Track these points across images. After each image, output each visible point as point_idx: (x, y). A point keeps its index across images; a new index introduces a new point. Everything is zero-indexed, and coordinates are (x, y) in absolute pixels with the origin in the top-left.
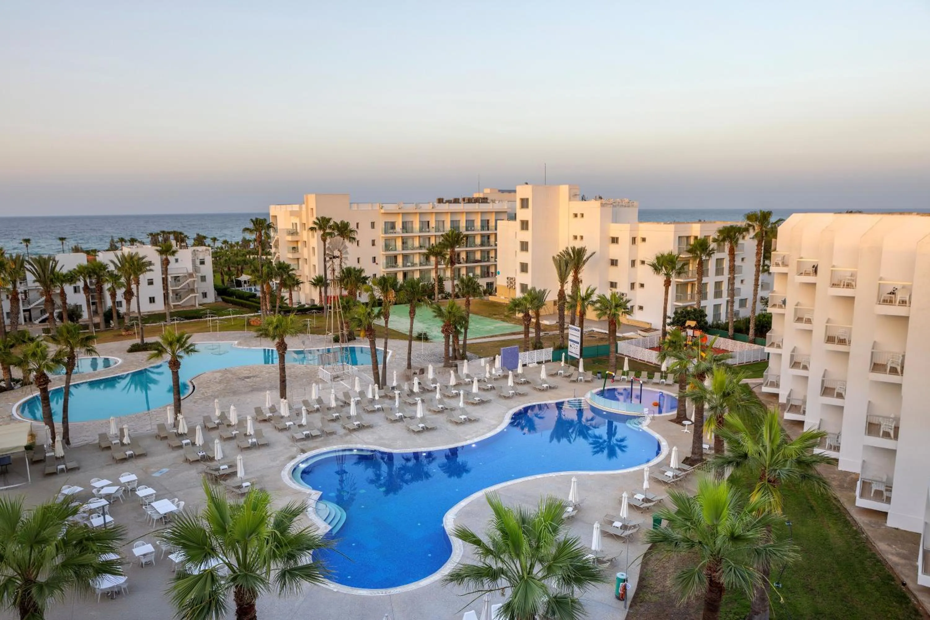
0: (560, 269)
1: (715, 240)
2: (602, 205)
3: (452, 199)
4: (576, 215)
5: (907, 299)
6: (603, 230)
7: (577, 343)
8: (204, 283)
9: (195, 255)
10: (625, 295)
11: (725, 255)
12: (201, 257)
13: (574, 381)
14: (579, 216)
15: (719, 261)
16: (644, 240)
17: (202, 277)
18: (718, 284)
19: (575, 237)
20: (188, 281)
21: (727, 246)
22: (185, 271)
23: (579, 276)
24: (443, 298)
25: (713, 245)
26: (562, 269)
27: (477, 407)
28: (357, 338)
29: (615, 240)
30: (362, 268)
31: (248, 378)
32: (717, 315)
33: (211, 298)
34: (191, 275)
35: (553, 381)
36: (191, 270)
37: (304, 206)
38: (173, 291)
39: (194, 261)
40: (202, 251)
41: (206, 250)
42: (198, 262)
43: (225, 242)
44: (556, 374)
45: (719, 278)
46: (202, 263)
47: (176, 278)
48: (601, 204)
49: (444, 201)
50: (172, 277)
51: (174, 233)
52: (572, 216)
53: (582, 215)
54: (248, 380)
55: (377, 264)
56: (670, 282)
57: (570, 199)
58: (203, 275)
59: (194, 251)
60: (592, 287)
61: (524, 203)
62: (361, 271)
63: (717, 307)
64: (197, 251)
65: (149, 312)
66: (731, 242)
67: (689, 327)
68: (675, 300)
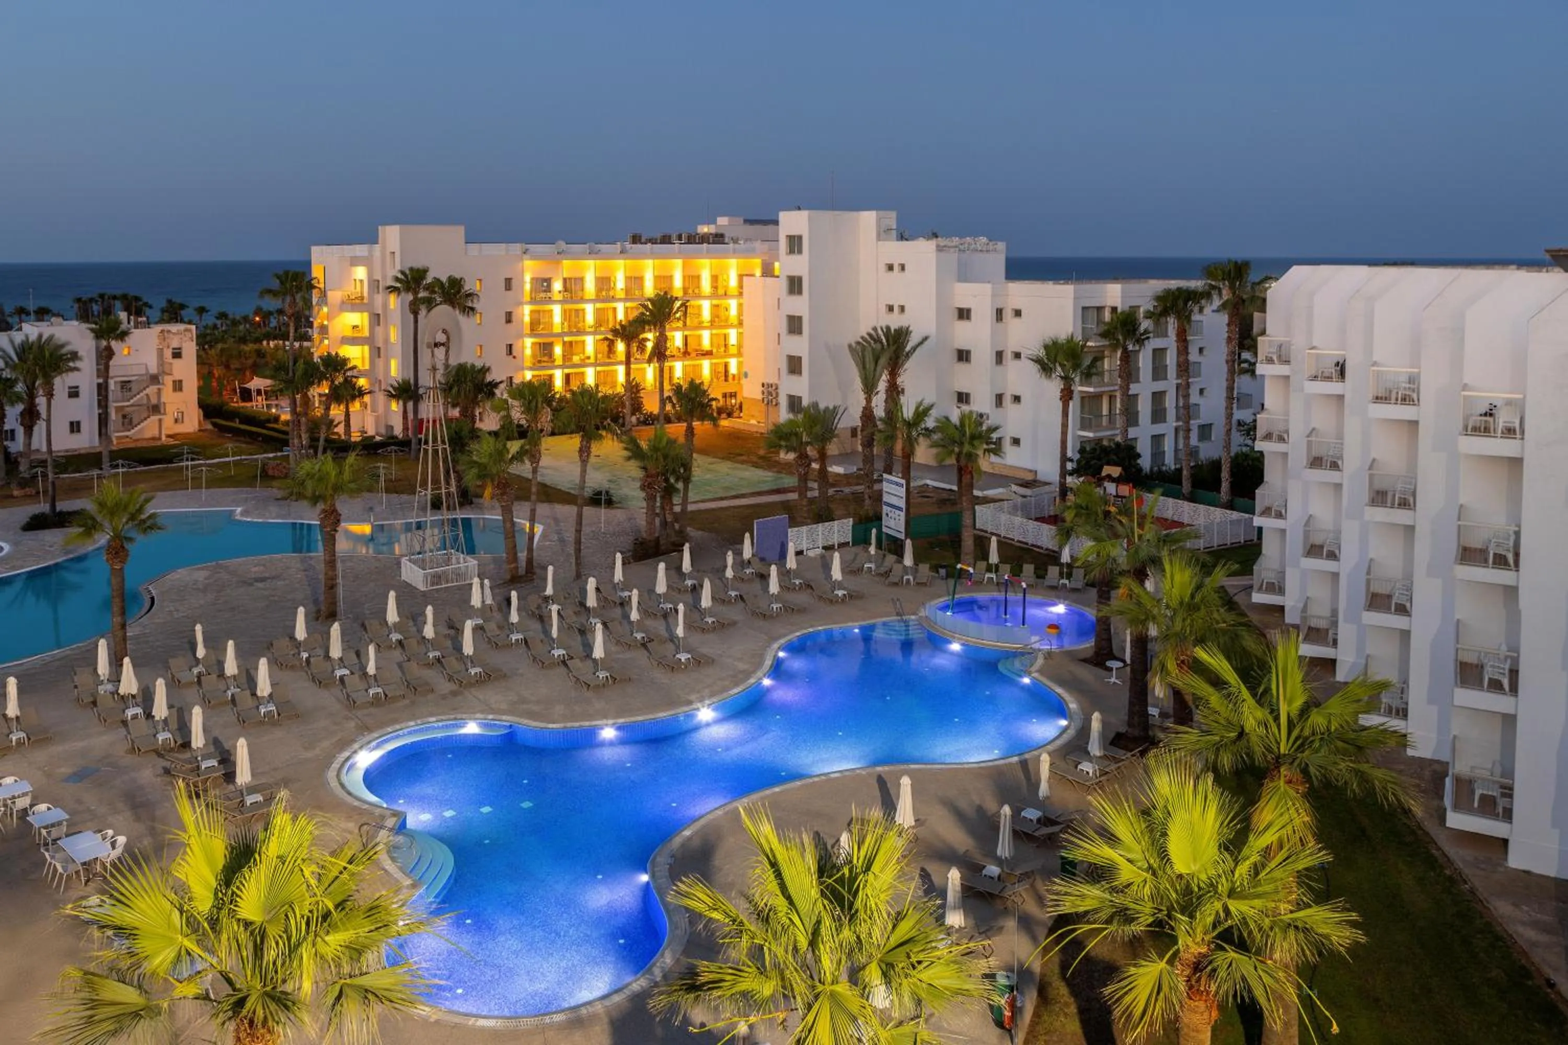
0: (864, 367)
1: (1149, 315)
2: (940, 249)
3: (658, 236)
4: (890, 268)
5: (1517, 426)
6: (942, 295)
7: (900, 509)
8: (178, 395)
9: (164, 339)
10: (985, 417)
11: (1170, 342)
12: (175, 344)
13: (896, 584)
14: (896, 268)
15: (1159, 354)
16: (1018, 313)
17: (174, 382)
18: (1158, 397)
19: (891, 309)
20: (147, 390)
21: (1172, 324)
22: (144, 372)
23: (899, 381)
24: (639, 423)
25: (1145, 324)
26: (868, 366)
27: (710, 637)
28: (474, 500)
29: (964, 314)
30: (487, 365)
31: (262, 580)
32: (1157, 454)
33: (192, 422)
34: (154, 379)
35: (855, 583)
36: (153, 370)
37: (377, 247)
38: (118, 409)
39: (160, 352)
40: (178, 333)
41: (186, 330)
42: (168, 353)
43: (223, 316)
44: (860, 570)
45: (1159, 386)
46: (177, 354)
47: (125, 385)
48: (938, 246)
49: (643, 240)
50: (115, 382)
51: (124, 297)
52: (883, 268)
53: (903, 267)
54: (260, 585)
55: (514, 357)
56: (1072, 392)
57: (879, 238)
58: (178, 378)
59: (162, 331)
60: (927, 403)
61: (795, 244)
62: (485, 370)
63: (1157, 440)
64: (169, 331)
65: (67, 451)
66: (1179, 318)
67: (1110, 478)
68: (1079, 426)
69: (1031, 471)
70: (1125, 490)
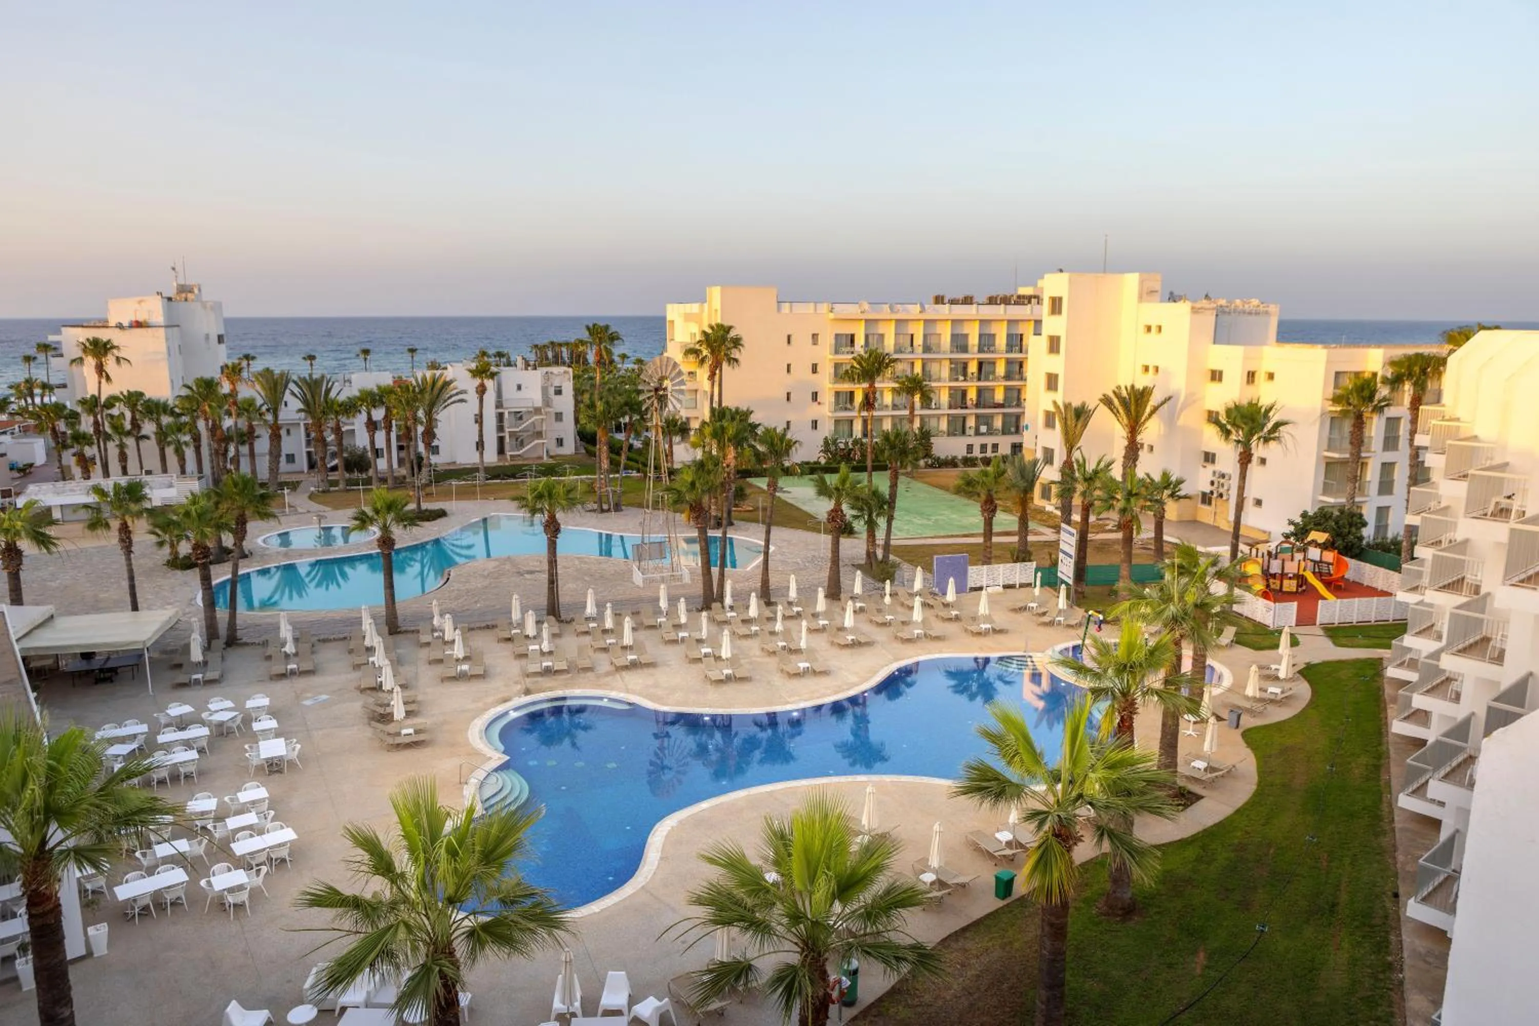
0: (1066, 423)
1: (1385, 381)
2: (1195, 311)
3: (961, 297)
4: (1149, 329)
6: (1193, 356)
7: (1070, 556)
8: (559, 424)
9: (548, 380)
10: (1227, 477)
11: (1401, 410)
12: (557, 383)
13: (1045, 624)
14: (1154, 329)
15: (1392, 423)
16: (1271, 376)
17: (557, 414)
18: (1387, 468)
19: (1146, 369)
20: (533, 419)
22: (530, 405)
23: (1139, 438)
24: (928, 466)
25: (1384, 391)
26: (1069, 423)
28: (735, 522)
29: (1216, 376)
31: (531, 572)
33: (569, 448)
34: (537, 411)
35: (1002, 619)
36: (539, 403)
37: (706, 305)
38: (512, 434)
39: (545, 390)
40: (557, 374)
41: (565, 372)
42: (552, 391)
44: (1023, 609)
45: (1389, 457)
46: (559, 392)
47: (519, 416)
48: (1193, 308)
49: (946, 300)
50: (509, 413)
52: (1142, 329)
53: (1160, 329)
55: (819, 403)
56: (1250, 455)
57: (1141, 298)
58: (558, 411)
59: (546, 373)
60: (1107, 459)
61: (1056, 305)
63: (1382, 512)
64: (552, 373)
66: (1415, 384)
67: (1314, 543)
68: (1321, 491)
69: (1264, 532)
70: (1329, 556)
